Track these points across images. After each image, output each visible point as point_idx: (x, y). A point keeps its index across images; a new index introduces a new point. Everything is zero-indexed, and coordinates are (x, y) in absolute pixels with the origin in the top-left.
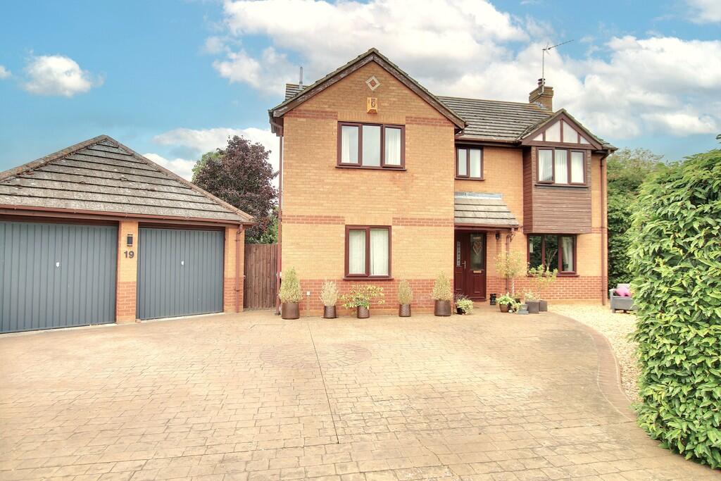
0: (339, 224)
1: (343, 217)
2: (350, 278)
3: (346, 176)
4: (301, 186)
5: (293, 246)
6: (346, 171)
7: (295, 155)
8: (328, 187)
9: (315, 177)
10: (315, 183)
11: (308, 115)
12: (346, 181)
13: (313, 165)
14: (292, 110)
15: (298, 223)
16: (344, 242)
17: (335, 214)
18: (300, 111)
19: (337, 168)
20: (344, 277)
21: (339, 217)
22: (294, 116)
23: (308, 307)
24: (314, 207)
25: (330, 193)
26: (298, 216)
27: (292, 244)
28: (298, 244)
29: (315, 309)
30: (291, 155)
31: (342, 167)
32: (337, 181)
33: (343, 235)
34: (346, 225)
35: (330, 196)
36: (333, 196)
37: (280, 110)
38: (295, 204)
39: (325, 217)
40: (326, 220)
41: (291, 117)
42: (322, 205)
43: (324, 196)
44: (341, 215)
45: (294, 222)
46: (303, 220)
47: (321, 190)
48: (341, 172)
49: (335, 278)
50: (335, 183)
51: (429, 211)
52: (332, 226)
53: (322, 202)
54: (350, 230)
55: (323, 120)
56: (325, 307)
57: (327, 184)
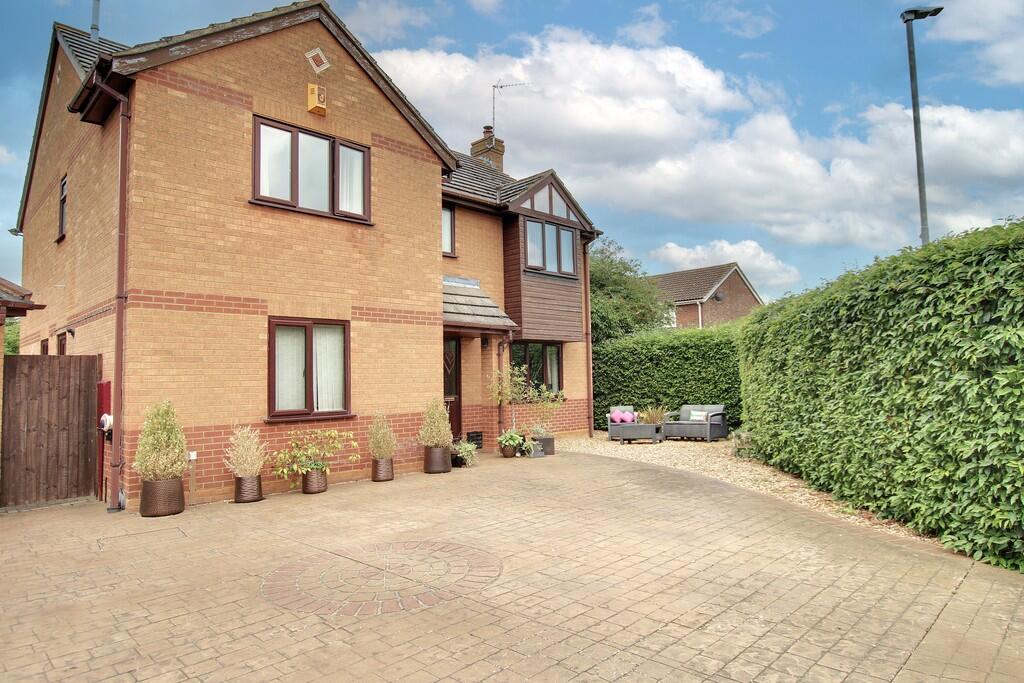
0: (257, 313)
1: (263, 301)
2: (277, 419)
3: (269, 224)
4: (176, 230)
5: (157, 358)
6: (270, 214)
7: (162, 165)
8: (233, 239)
9: (206, 217)
10: (206, 229)
11: (191, 87)
12: (269, 232)
13: (203, 192)
14: (155, 68)
15: (168, 307)
16: (265, 348)
17: (248, 294)
18: (176, 75)
19: (250, 202)
20: (266, 418)
21: (256, 300)
22: (160, 82)
23: (192, 488)
24: (204, 278)
25: (239, 252)
26: (169, 293)
27: (156, 352)
28: (169, 352)
29: (206, 487)
30: (153, 163)
31: (260, 203)
32: (254, 230)
33: (265, 337)
34: (269, 317)
35: (238, 256)
36: (244, 257)
37: (129, 62)
38: (162, 267)
39: (228, 298)
40: (231, 305)
41: (154, 81)
42: (221, 274)
43: (226, 256)
44: (261, 296)
45: (160, 306)
46: (179, 301)
47: (221, 243)
48: (258, 213)
49: (249, 420)
50: (249, 235)
51: (407, 297)
52: (241, 316)
53: (223, 267)
54: (277, 325)
55: (224, 106)
56: (239, 481)
57: (231, 233)
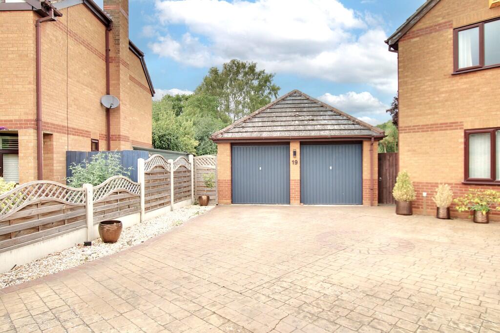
0: (457, 129)
1: (461, 122)
2: (469, 182)
3: (463, 82)
4: (416, 99)
5: (409, 153)
6: (464, 76)
7: (409, 73)
8: (443, 95)
9: (430, 89)
10: (430, 94)
11: (421, 33)
12: (464, 86)
13: (427, 78)
14: (405, 34)
15: (413, 132)
16: (462, 146)
17: (453, 120)
18: (414, 32)
19: (453, 75)
20: (463, 181)
21: (457, 123)
22: (408, 39)
23: (424, 207)
24: (429, 117)
25: (446, 101)
26: (414, 126)
27: (409, 151)
28: (414, 151)
29: (431, 209)
30: (406, 74)
31: (459, 73)
32: (455, 88)
33: (462, 140)
34: (465, 130)
35: (446, 103)
36: (449, 103)
37: (394, 38)
38: (411, 116)
39: (441, 124)
40: (442, 127)
41: (405, 40)
42: (437, 113)
43: (440, 104)
44: (459, 120)
45: (410, 132)
46: (418, 129)
47: (437, 99)
48: (458, 78)
49: (453, 181)
50: (452, 91)
52: (448, 132)
53: (438, 110)
54: (469, 135)
55: (437, 33)
56: (438, 209)
57: (442, 93)
